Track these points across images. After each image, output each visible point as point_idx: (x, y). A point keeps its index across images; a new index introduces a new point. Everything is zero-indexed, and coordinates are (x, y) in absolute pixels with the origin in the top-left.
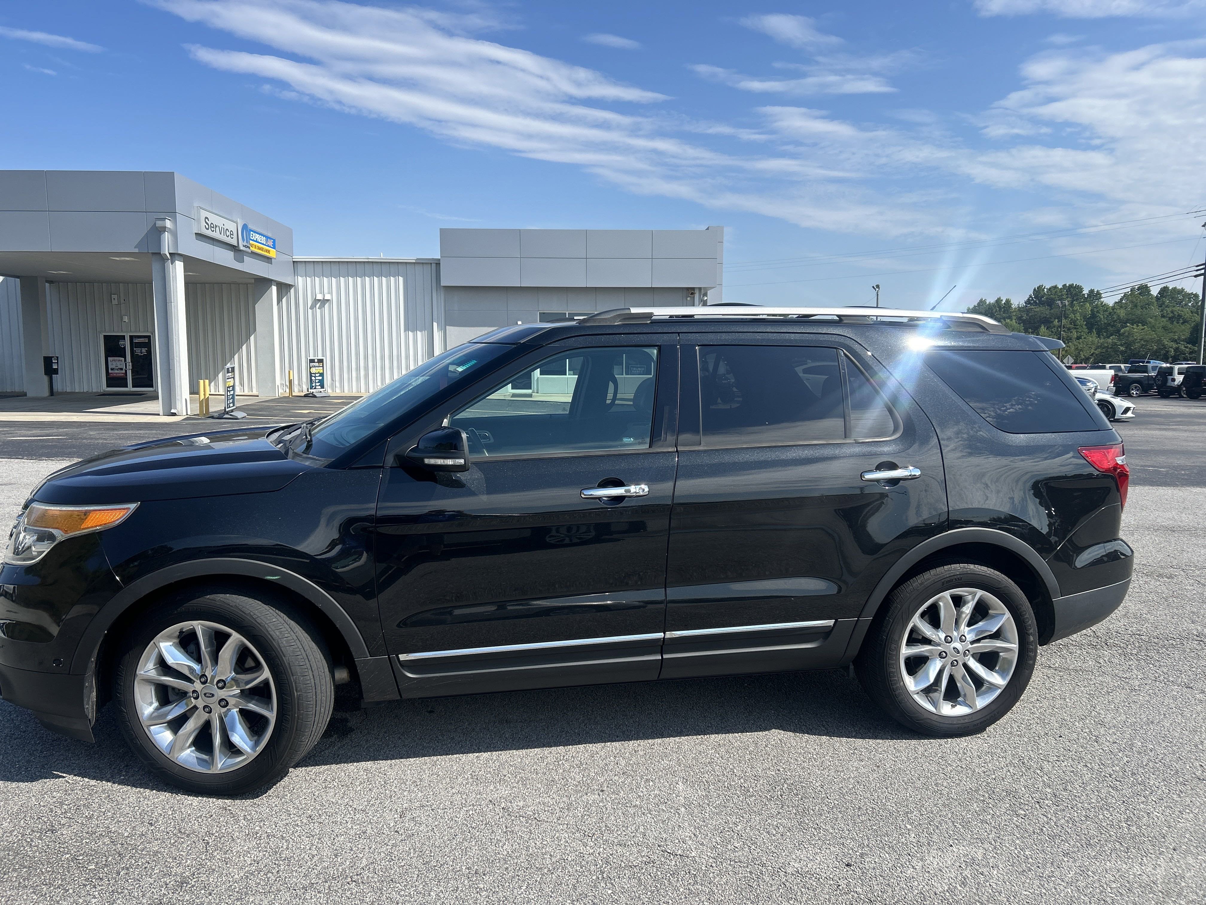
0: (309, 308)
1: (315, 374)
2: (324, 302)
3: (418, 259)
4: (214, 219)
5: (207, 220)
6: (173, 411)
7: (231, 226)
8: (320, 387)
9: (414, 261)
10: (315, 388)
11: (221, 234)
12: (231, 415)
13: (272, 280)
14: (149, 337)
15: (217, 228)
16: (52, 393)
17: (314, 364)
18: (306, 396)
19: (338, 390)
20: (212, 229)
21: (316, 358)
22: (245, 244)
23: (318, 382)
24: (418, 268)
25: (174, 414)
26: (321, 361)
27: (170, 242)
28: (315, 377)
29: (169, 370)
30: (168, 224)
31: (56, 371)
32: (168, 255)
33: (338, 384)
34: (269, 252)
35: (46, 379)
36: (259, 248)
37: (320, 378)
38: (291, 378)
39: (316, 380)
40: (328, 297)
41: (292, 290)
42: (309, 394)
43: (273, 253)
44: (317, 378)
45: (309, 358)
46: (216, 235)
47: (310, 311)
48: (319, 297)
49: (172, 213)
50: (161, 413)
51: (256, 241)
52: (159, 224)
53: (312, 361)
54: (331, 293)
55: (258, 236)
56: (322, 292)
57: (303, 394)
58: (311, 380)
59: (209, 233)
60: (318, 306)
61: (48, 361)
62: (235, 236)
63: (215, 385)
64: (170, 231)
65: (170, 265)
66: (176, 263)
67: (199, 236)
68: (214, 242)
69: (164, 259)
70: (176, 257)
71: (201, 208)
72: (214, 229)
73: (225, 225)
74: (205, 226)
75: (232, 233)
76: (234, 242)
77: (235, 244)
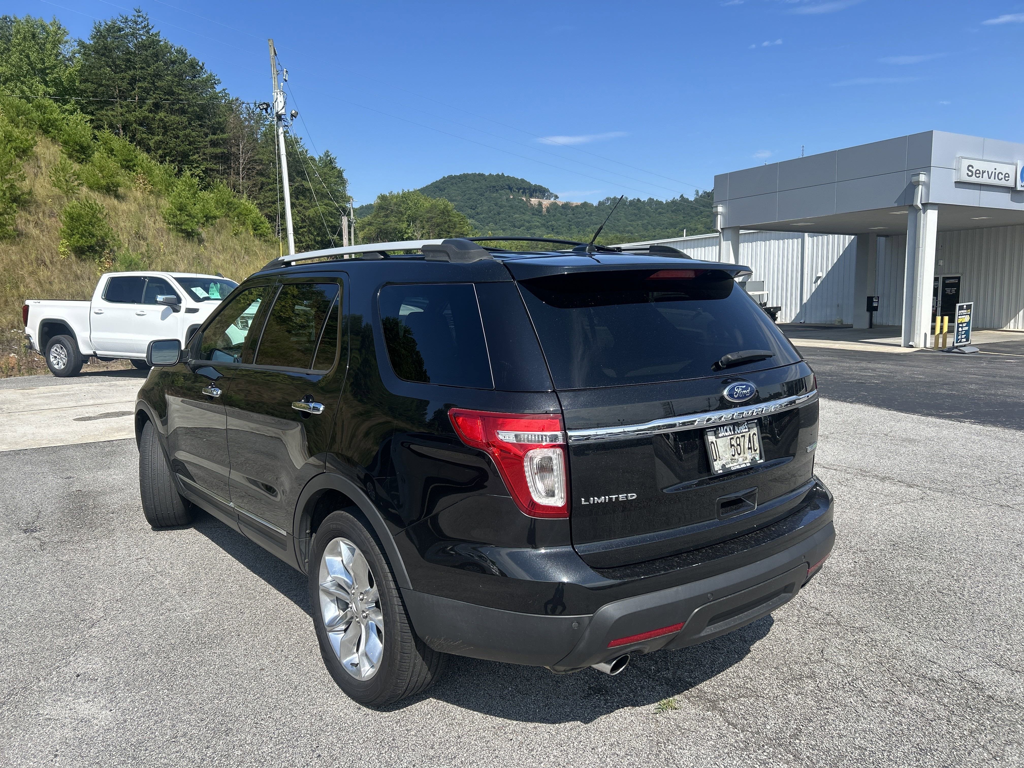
4: (978, 165)
5: (970, 168)
6: (911, 343)
7: (1008, 169)
11: (990, 178)
12: (959, 350)
14: (959, 278)
15: (986, 174)
16: (871, 325)
20: (978, 175)
25: (912, 346)
27: (923, 194)
29: (912, 307)
30: (922, 178)
31: (876, 309)
32: (920, 206)
35: (867, 314)
46: (984, 180)
49: (927, 168)
50: (902, 345)
52: (914, 179)
59: (973, 179)
61: (870, 300)
62: (1012, 178)
63: (1015, 322)
64: (924, 183)
65: (922, 214)
66: (929, 212)
67: (960, 184)
68: (982, 187)
69: (917, 210)
70: (929, 206)
71: (963, 158)
72: (981, 175)
73: (995, 169)
74: (968, 174)
75: (1007, 176)
76: (1010, 184)
77: (1012, 185)
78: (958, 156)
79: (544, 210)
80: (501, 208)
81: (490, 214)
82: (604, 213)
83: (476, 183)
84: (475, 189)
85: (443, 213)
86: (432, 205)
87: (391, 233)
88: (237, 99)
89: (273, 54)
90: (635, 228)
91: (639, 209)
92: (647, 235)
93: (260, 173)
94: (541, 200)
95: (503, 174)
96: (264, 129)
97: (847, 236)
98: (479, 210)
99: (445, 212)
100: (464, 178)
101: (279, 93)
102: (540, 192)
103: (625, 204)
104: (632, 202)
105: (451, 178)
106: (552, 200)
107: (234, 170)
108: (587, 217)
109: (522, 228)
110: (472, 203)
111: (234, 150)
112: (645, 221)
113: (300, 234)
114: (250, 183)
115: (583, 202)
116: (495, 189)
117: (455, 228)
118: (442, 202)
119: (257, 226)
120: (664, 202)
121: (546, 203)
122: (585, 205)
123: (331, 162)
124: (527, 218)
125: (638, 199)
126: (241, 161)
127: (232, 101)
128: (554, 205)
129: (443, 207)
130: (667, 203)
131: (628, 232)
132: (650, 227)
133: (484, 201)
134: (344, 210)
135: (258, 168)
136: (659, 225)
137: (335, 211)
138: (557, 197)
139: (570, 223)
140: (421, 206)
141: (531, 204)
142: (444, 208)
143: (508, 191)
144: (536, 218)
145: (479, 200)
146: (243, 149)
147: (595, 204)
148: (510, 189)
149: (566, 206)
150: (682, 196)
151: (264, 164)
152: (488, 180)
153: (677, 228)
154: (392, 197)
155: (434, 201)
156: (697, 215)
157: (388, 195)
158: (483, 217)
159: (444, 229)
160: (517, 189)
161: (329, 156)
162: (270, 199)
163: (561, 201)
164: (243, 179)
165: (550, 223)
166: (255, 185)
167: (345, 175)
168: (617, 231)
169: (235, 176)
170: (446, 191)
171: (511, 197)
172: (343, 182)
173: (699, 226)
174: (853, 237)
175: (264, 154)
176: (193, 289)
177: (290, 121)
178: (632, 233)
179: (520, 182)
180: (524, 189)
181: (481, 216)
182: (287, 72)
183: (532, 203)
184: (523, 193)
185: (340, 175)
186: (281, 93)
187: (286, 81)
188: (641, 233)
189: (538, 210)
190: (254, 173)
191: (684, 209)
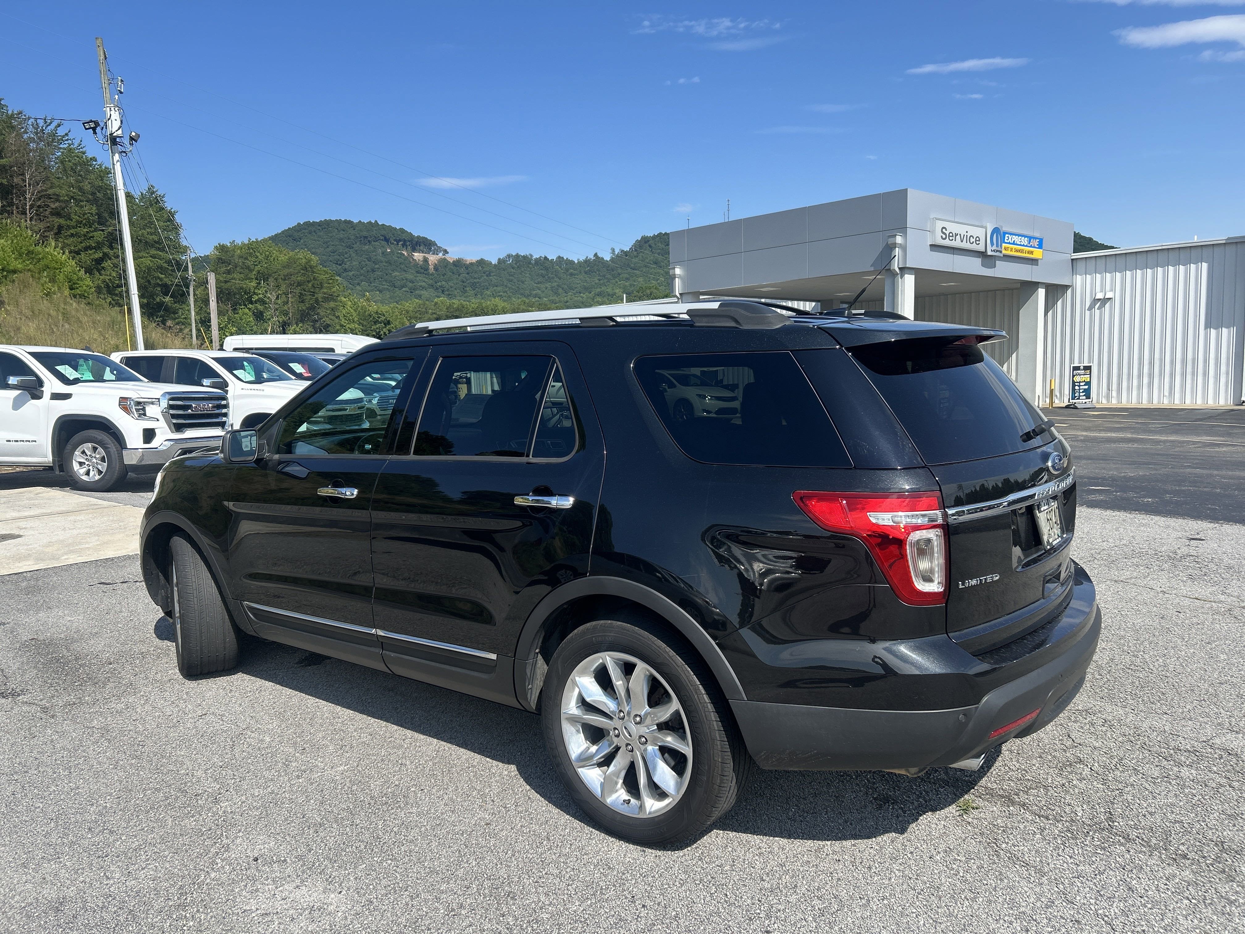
0: (1086, 309)
1: (1080, 382)
2: (1105, 301)
3: (1229, 239)
4: (952, 228)
5: (944, 230)
7: (978, 232)
8: (1084, 397)
9: (1224, 242)
10: (1079, 399)
11: (962, 241)
13: (1039, 283)
15: (958, 237)
17: (1079, 372)
18: (1067, 407)
19: (1114, 401)
20: (951, 238)
21: (1082, 365)
22: (994, 248)
23: (1083, 392)
24: (1231, 250)
26: (1088, 368)
27: (900, 258)
28: (1079, 386)
30: (899, 240)
32: (897, 270)
33: (1114, 394)
34: (1032, 253)
36: (1017, 251)
37: (1086, 387)
38: (1053, 387)
39: (1079, 389)
40: (1109, 295)
41: (1069, 292)
42: (1071, 405)
43: (1037, 254)
44: (1081, 387)
45: (1072, 365)
46: (957, 243)
47: (1088, 313)
48: (1100, 296)
49: (903, 229)
51: (1014, 244)
52: (891, 241)
53: (1076, 368)
54: (1113, 289)
55: (1016, 239)
56: (1103, 289)
57: (1064, 405)
58: (1074, 389)
59: (947, 243)
60: (1097, 307)
62: (982, 242)
64: (901, 246)
65: (900, 279)
66: (907, 277)
67: (935, 247)
68: (955, 251)
69: (893, 274)
70: (906, 271)
71: (937, 219)
72: (954, 238)
73: (967, 232)
74: (942, 236)
75: (978, 239)
76: (981, 248)
77: (983, 250)
78: (932, 217)
79: (431, 267)
80: (376, 264)
81: (362, 271)
82: (506, 272)
83: (342, 232)
84: (341, 240)
85: (305, 269)
86: (289, 259)
87: (234, 294)
88: (20, 113)
89: (102, 57)
90: (543, 292)
91: (546, 269)
92: (557, 300)
93: (57, 213)
94: (426, 255)
95: (376, 221)
96: (60, 153)
97: (808, 303)
98: (347, 266)
99: (307, 268)
100: (326, 225)
101: (112, 109)
102: (425, 245)
103: (530, 263)
104: (538, 261)
105: (307, 224)
106: (441, 255)
107: (17, 208)
108: (485, 277)
109: (404, 289)
110: (338, 257)
111: (16, 180)
112: (555, 284)
113: (116, 295)
114: (42, 226)
115: (479, 259)
116: (366, 240)
117: (322, 287)
118: (302, 255)
119: (74, 284)
120: (576, 262)
121: (433, 259)
122: (481, 262)
123: (157, 202)
124: (410, 276)
125: (546, 257)
126: (28, 196)
127: (13, 115)
128: (443, 261)
129: (304, 260)
130: (579, 262)
131: (535, 296)
132: (560, 290)
133: (353, 255)
134: (179, 264)
135: (53, 206)
136: (571, 288)
137: (165, 265)
138: (446, 252)
139: (465, 284)
140: (274, 259)
141: (413, 260)
142: (306, 263)
143: (383, 243)
144: (420, 277)
145: (346, 253)
146: (30, 179)
147: (494, 261)
148: (387, 240)
149: (458, 263)
150: (596, 255)
151: (62, 201)
152: (357, 228)
153: (593, 293)
154: (235, 247)
155: (291, 253)
156: (614, 277)
157: (229, 245)
158: (353, 275)
159: (307, 289)
160: (395, 240)
161: (153, 193)
162: (72, 248)
163: (452, 257)
164: (31, 220)
165: (439, 284)
166: (49, 229)
167: (178, 218)
168: (522, 294)
169: (19, 216)
170: (302, 241)
171: (389, 251)
172: (176, 228)
173: (617, 291)
174: (814, 304)
175: (61, 188)
176: (58, 368)
177: (129, 146)
178: (540, 298)
179: (399, 233)
180: (405, 241)
181: (351, 274)
182: (122, 81)
183: (415, 258)
184: (403, 245)
185: (169, 219)
186: (116, 109)
187: (121, 93)
188: (551, 298)
189: (423, 267)
190: (47, 213)
191: (599, 270)
